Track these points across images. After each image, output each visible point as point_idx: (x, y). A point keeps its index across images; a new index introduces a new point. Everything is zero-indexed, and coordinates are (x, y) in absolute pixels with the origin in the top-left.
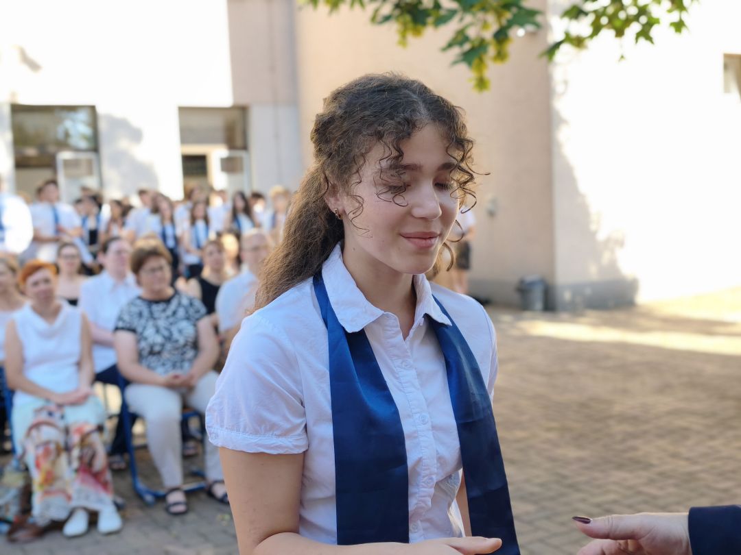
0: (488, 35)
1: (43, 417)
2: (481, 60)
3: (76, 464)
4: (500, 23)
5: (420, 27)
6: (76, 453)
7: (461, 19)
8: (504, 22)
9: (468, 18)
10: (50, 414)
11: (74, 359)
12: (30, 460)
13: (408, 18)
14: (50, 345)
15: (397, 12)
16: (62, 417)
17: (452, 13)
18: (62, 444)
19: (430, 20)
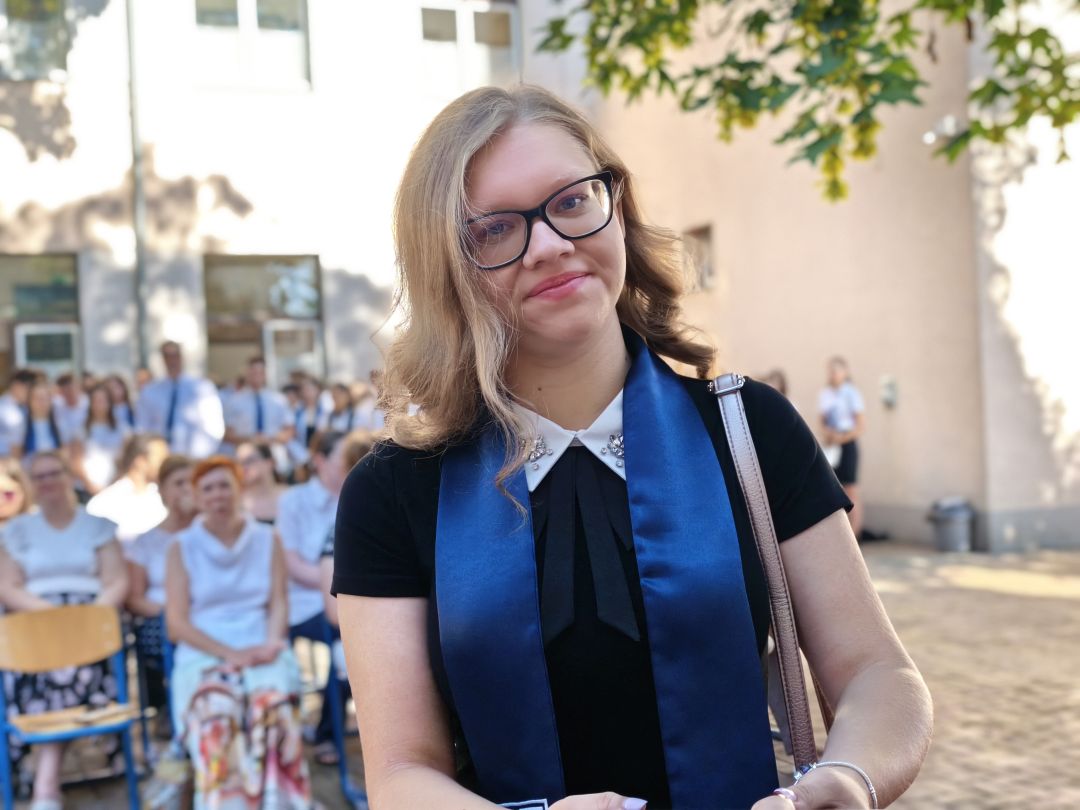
0: (844, 119)
1: (215, 680)
2: (834, 156)
3: (258, 750)
4: (863, 102)
5: (751, 113)
6: (257, 733)
7: (805, 97)
8: (868, 99)
9: (815, 96)
10: (224, 677)
11: (260, 599)
12: (194, 744)
13: (733, 100)
14: (228, 578)
15: (719, 92)
16: (241, 681)
17: (793, 88)
18: (238, 721)
19: (765, 102)
